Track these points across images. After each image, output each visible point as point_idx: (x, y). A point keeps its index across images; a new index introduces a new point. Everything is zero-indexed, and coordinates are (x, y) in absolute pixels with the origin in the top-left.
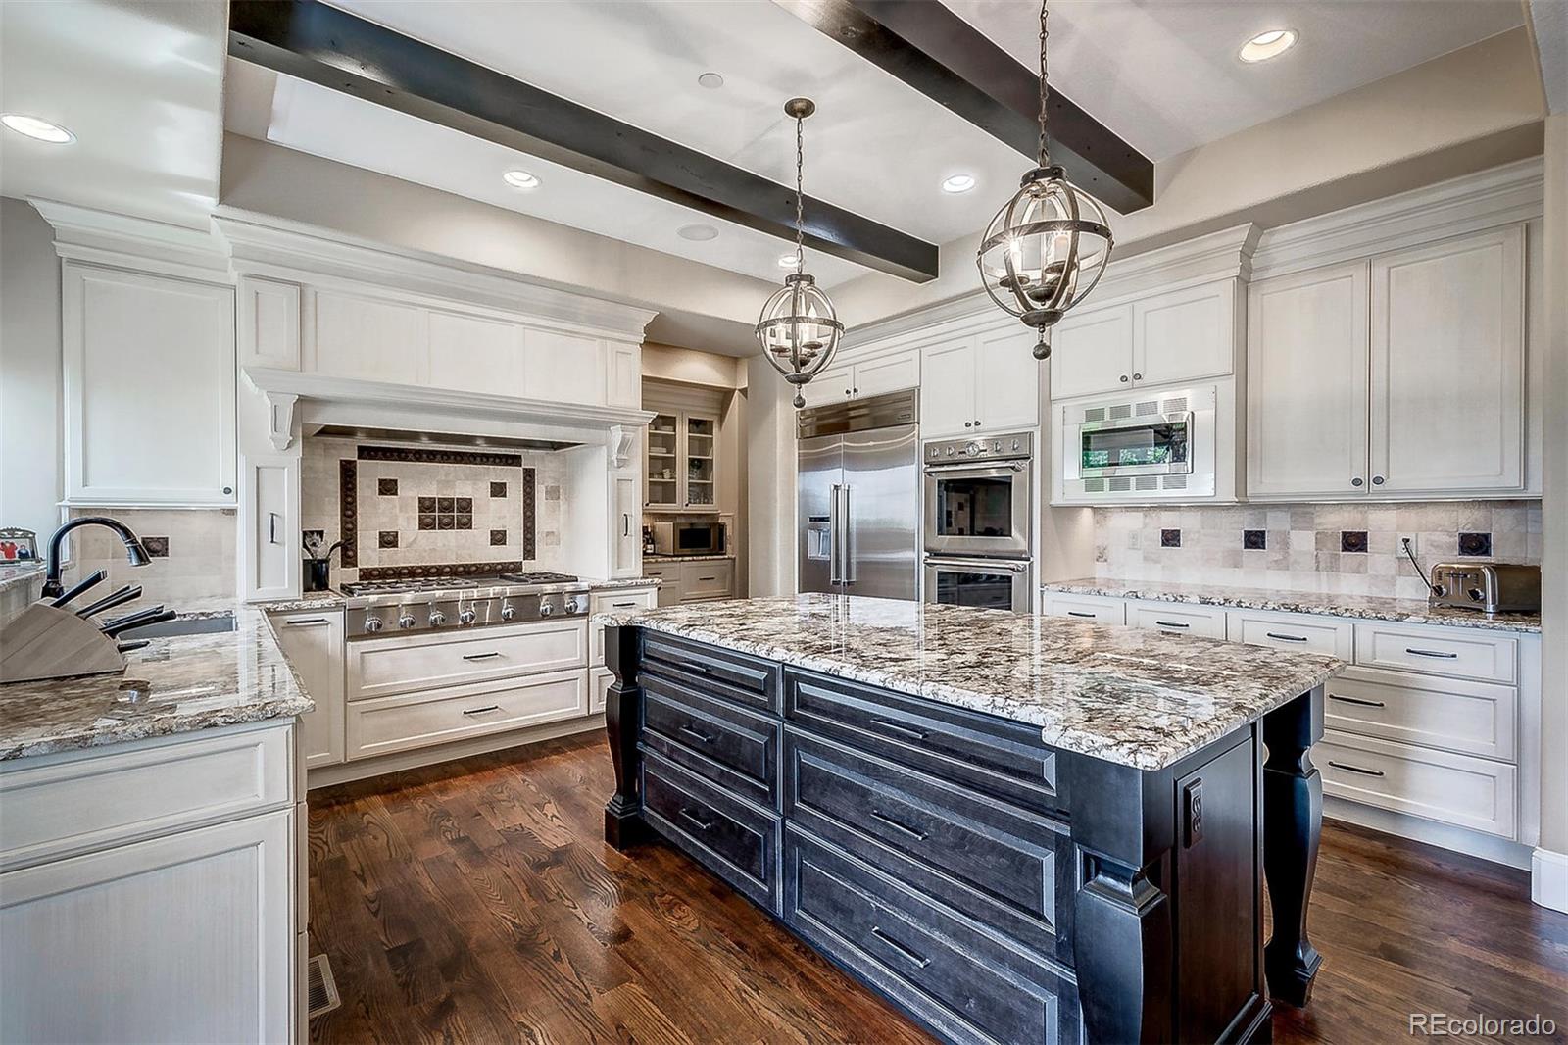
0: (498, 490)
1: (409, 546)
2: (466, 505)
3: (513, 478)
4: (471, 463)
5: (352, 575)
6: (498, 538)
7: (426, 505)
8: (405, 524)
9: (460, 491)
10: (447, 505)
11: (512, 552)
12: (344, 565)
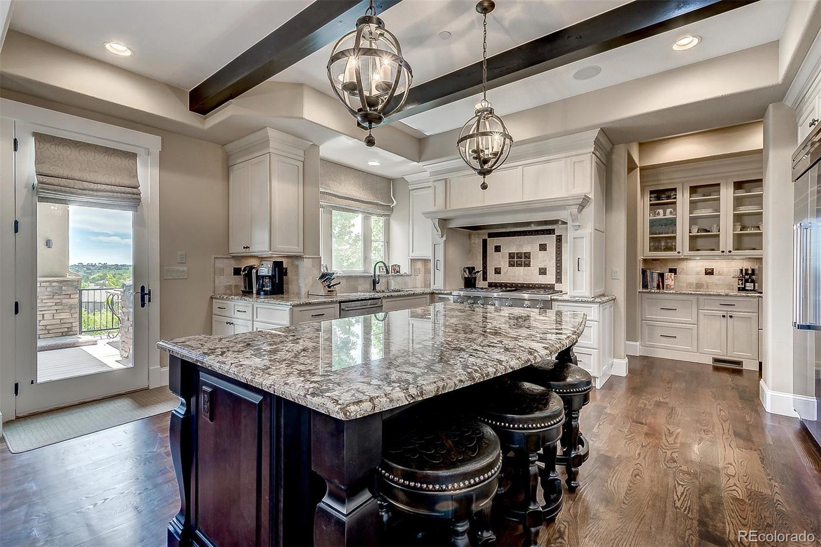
0: (543, 247)
1: (505, 274)
2: (527, 256)
3: (550, 241)
4: (531, 235)
5: (485, 284)
6: (543, 272)
7: (511, 256)
8: (503, 264)
9: (525, 249)
10: (519, 255)
11: (550, 279)
12: (483, 280)
